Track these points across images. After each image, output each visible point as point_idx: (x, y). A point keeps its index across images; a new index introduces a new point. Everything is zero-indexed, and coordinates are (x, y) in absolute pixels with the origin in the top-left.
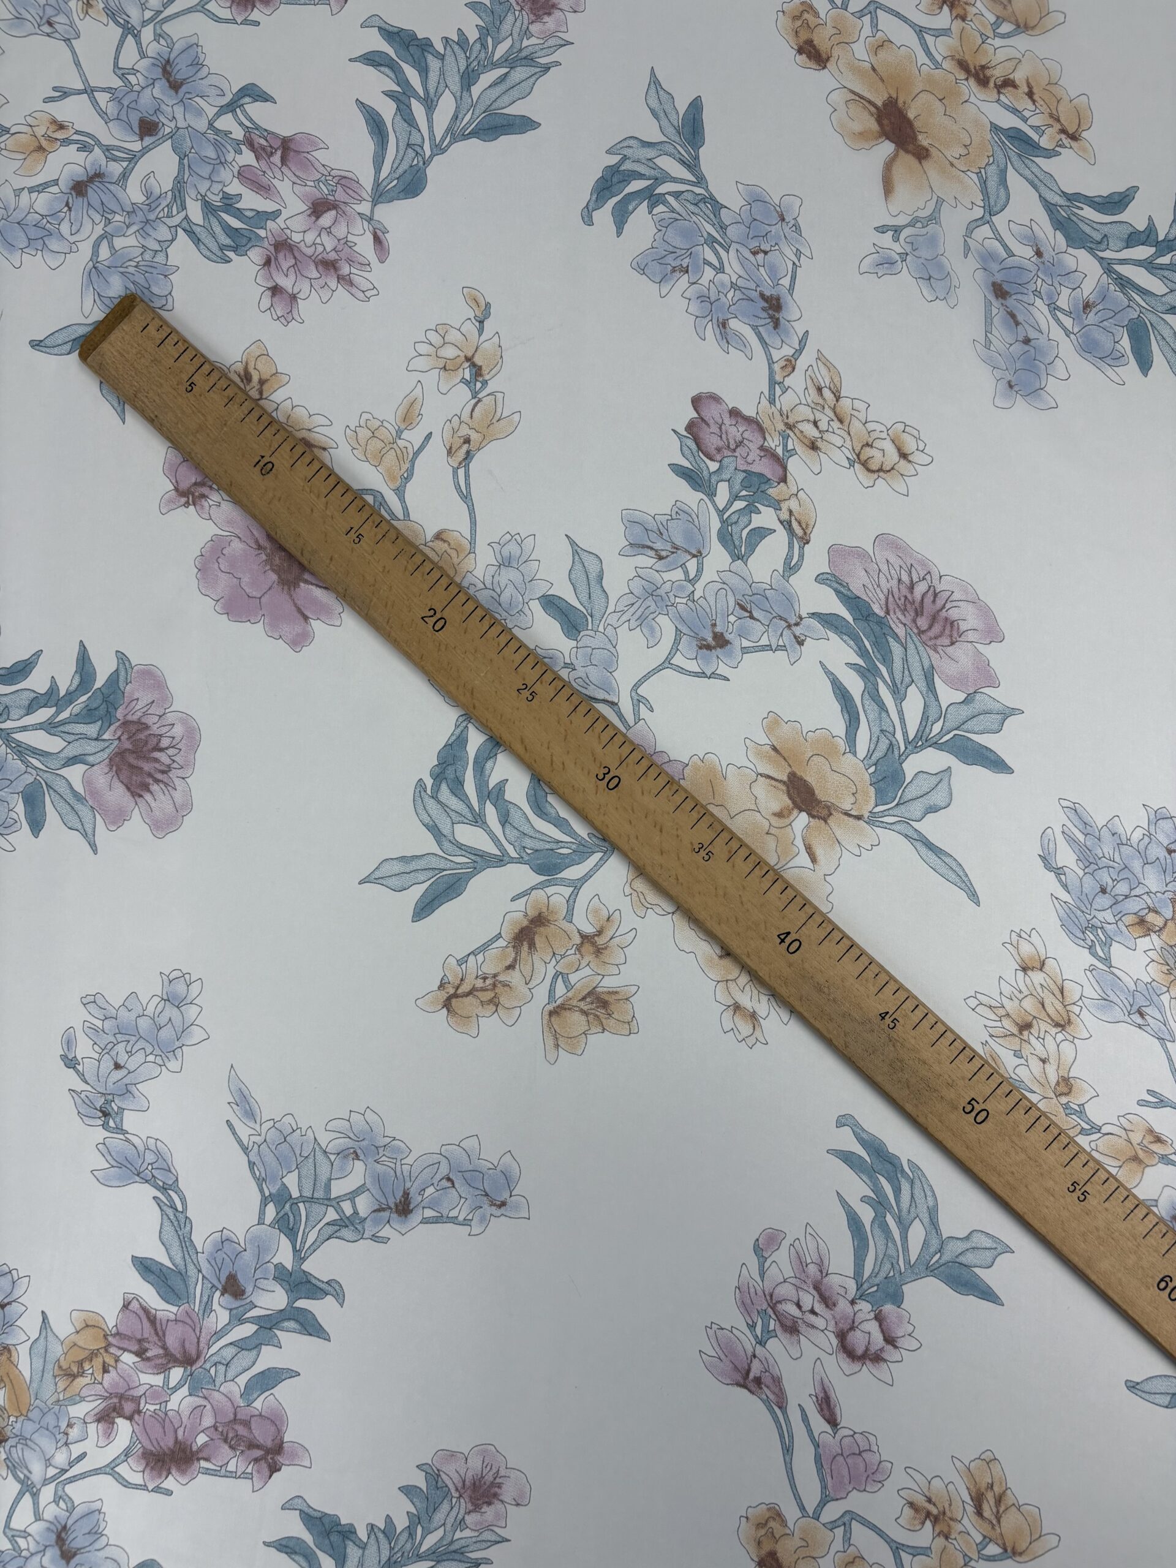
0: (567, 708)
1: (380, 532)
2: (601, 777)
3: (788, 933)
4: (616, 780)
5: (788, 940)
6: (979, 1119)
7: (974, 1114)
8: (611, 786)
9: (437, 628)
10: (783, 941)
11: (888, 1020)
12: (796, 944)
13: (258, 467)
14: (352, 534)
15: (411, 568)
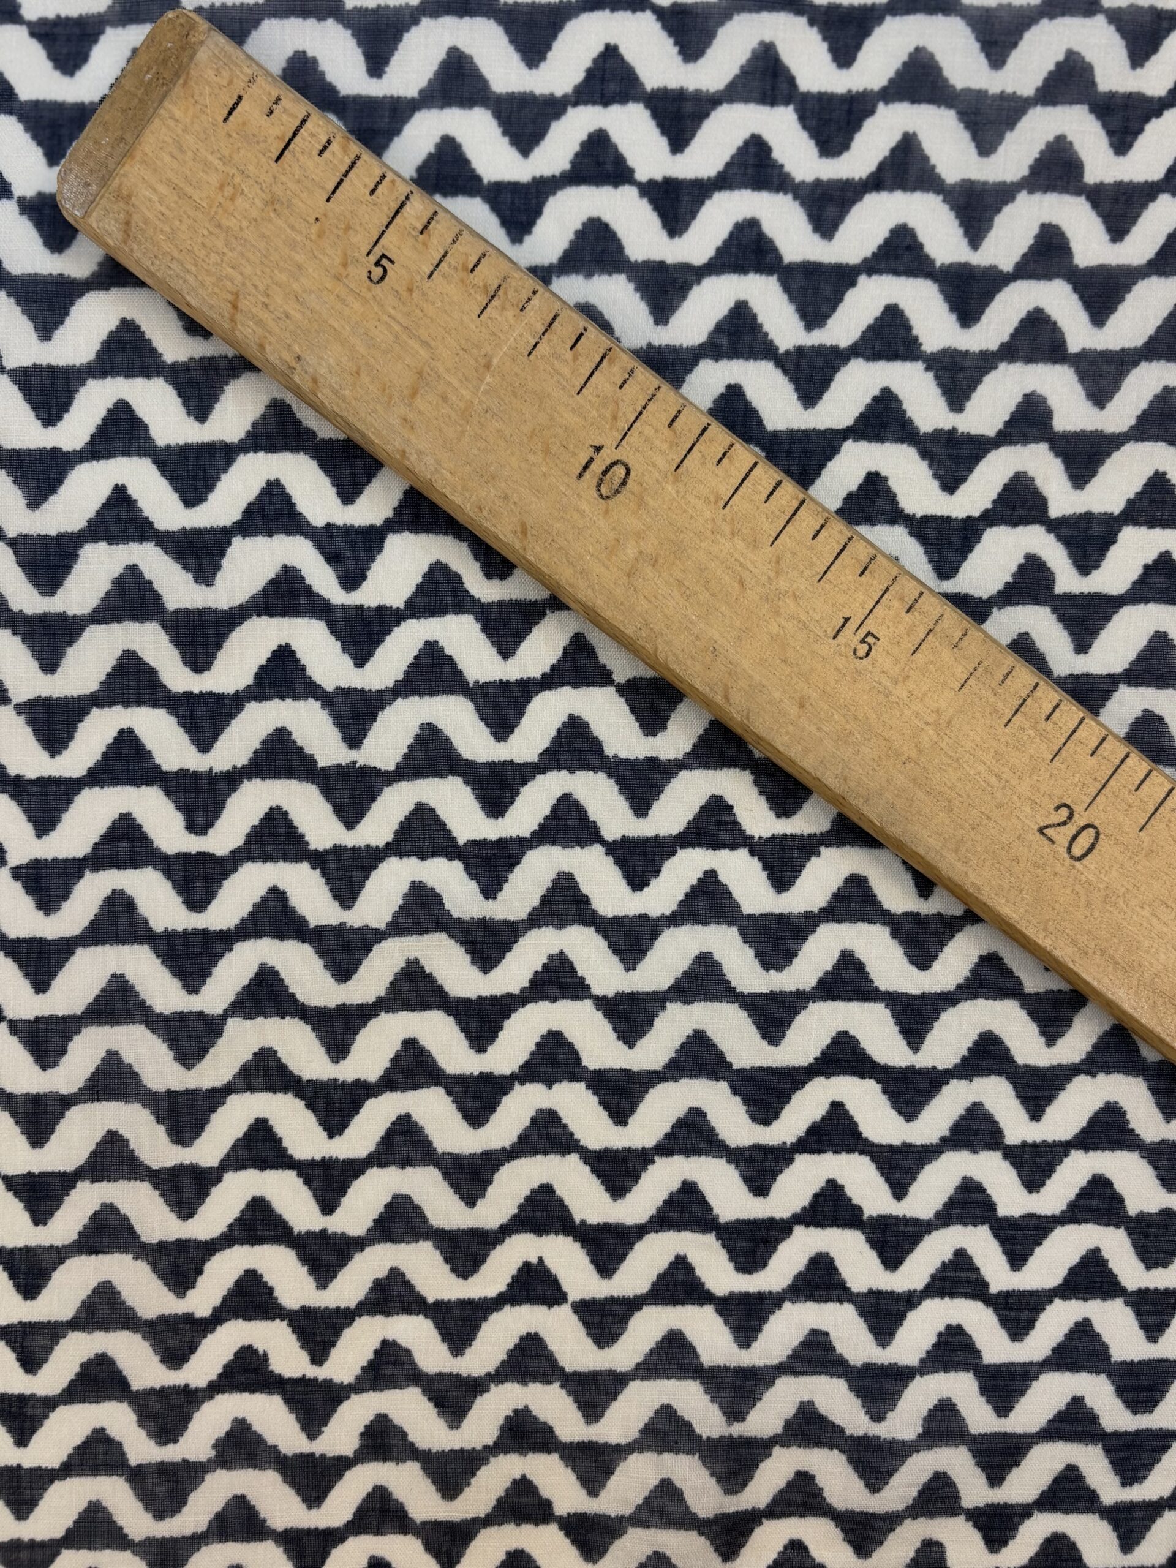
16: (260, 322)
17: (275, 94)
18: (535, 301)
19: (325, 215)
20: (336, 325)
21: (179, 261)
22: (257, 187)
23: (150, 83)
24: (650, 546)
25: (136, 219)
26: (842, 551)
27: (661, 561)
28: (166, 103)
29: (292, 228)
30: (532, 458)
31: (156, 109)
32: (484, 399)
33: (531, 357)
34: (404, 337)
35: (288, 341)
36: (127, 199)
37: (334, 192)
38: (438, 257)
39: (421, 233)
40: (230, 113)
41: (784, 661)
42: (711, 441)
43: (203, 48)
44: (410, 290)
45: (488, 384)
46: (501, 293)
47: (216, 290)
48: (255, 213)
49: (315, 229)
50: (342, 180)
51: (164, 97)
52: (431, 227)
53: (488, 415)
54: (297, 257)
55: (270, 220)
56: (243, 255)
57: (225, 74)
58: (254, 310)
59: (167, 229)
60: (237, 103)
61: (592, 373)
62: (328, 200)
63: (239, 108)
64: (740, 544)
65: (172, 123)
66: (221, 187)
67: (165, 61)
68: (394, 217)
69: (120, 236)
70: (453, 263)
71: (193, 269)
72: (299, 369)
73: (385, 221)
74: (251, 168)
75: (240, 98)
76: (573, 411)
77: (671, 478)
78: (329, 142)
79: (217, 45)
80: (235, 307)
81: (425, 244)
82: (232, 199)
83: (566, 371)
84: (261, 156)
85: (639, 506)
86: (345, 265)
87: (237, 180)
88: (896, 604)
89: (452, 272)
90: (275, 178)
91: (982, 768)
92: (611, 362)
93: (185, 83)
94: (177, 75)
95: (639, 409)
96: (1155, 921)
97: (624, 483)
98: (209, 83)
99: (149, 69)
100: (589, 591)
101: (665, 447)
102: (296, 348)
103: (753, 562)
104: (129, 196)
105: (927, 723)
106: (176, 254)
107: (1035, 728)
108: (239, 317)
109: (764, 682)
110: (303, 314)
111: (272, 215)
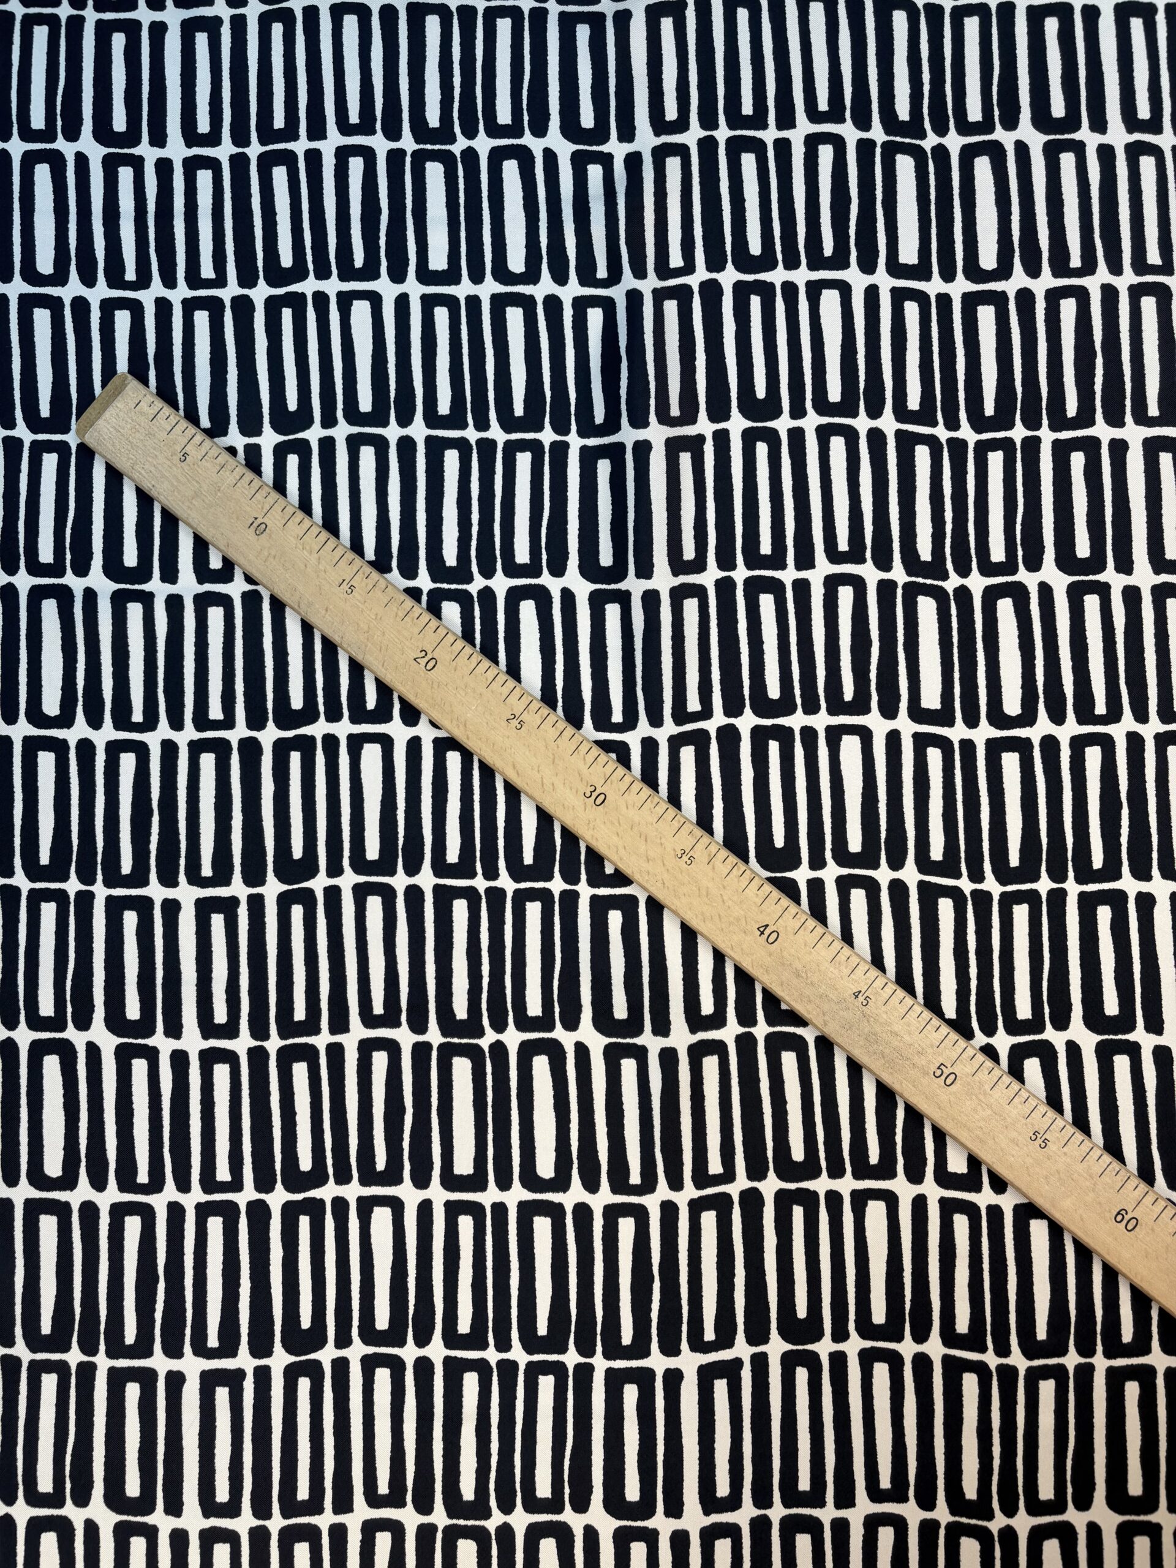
0: (553, 733)
1: (370, 582)
2: (588, 794)
3: (767, 926)
4: (602, 797)
5: (767, 932)
6: (949, 1082)
7: (943, 1077)
8: (599, 801)
9: (429, 667)
10: (762, 933)
11: (861, 998)
12: (774, 935)
13: (253, 528)
14: (345, 586)
15: (401, 614)
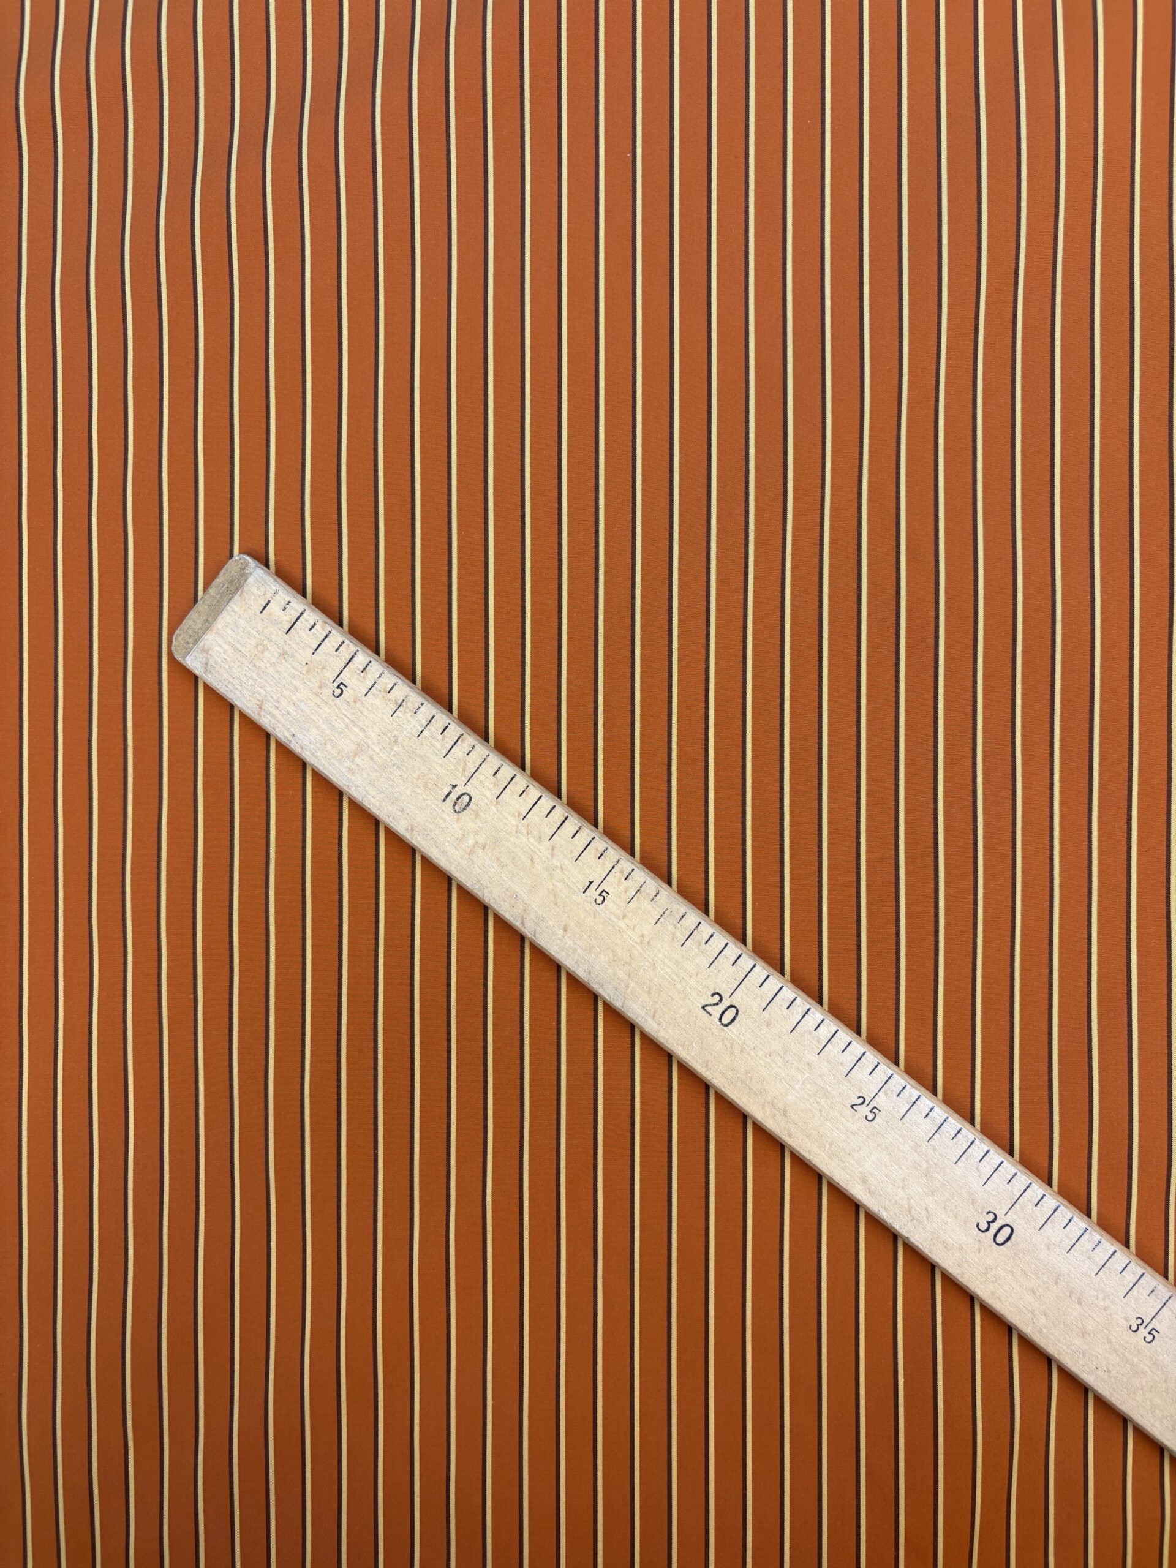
16: (273, 716)
17: (288, 599)
18: (423, 708)
19: (311, 662)
20: (315, 719)
21: (232, 684)
22: (276, 646)
23: (223, 593)
24: (481, 839)
25: (211, 661)
26: (588, 845)
27: (487, 847)
28: (231, 604)
29: (293, 667)
30: (418, 791)
31: (225, 606)
32: (393, 758)
33: (420, 738)
34: (351, 726)
35: (289, 727)
36: (207, 651)
37: (316, 650)
38: (371, 685)
39: (362, 672)
40: (263, 609)
41: (556, 904)
42: (516, 783)
43: (252, 576)
44: (355, 701)
45: (396, 751)
46: (404, 704)
47: (251, 699)
48: (273, 660)
49: (306, 668)
50: (321, 644)
51: (230, 600)
52: (367, 669)
53: (395, 768)
54: (295, 682)
55: (282, 663)
56: (266, 681)
57: (262, 589)
58: (271, 710)
59: (227, 667)
60: (268, 604)
61: (452, 747)
62: (313, 654)
63: (268, 607)
64: (532, 840)
65: (233, 613)
66: (257, 646)
67: (232, 582)
68: (348, 663)
69: (202, 670)
70: (379, 688)
71: (240, 688)
72: (293, 741)
73: (343, 665)
74: (273, 637)
75: (269, 601)
76: (442, 766)
77: (494, 803)
78: (315, 624)
79: (259, 575)
80: (261, 708)
81: (364, 678)
82: (262, 653)
83: (438, 745)
84: (278, 630)
85: (476, 817)
86: (320, 687)
87: (266, 642)
88: (618, 874)
89: (378, 692)
90: (285, 642)
91: (668, 970)
92: (463, 741)
93: (242, 593)
94: (237, 589)
95: (477, 766)
96: (774, 1065)
97: (468, 805)
98: (254, 594)
99: (224, 585)
100: (447, 863)
101: (491, 786)
102: (292, 730)
103: (539, 850)
104: (209, 650)
105: (636, 943)
106: (231, 680)
107: (699, 948)
108: (262, 713)
109: (544, 916)
110: (297, 712)
111: (283, 661)
